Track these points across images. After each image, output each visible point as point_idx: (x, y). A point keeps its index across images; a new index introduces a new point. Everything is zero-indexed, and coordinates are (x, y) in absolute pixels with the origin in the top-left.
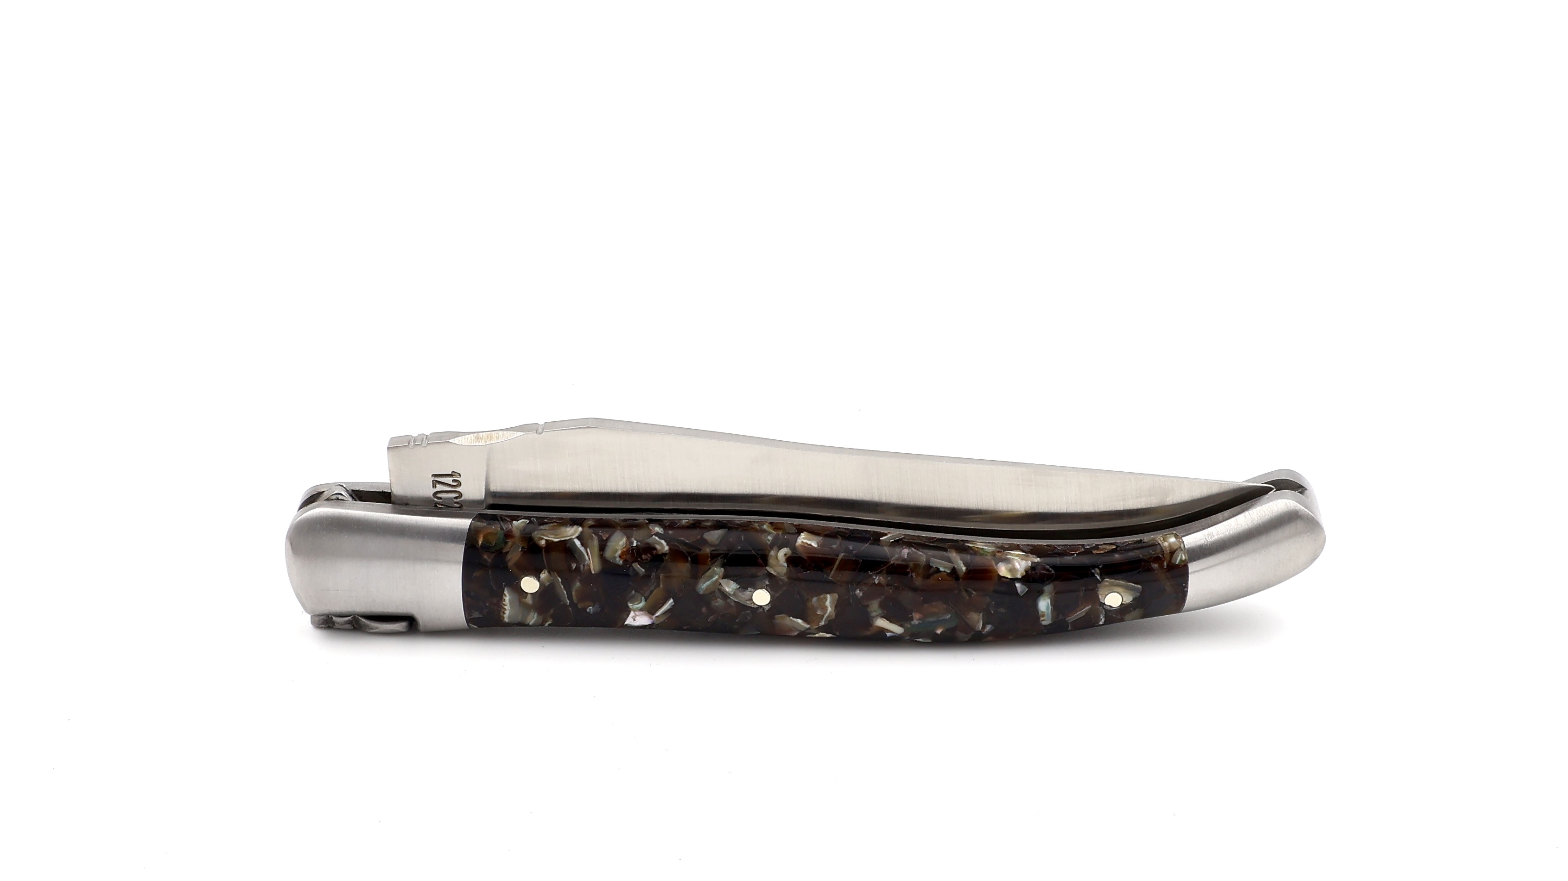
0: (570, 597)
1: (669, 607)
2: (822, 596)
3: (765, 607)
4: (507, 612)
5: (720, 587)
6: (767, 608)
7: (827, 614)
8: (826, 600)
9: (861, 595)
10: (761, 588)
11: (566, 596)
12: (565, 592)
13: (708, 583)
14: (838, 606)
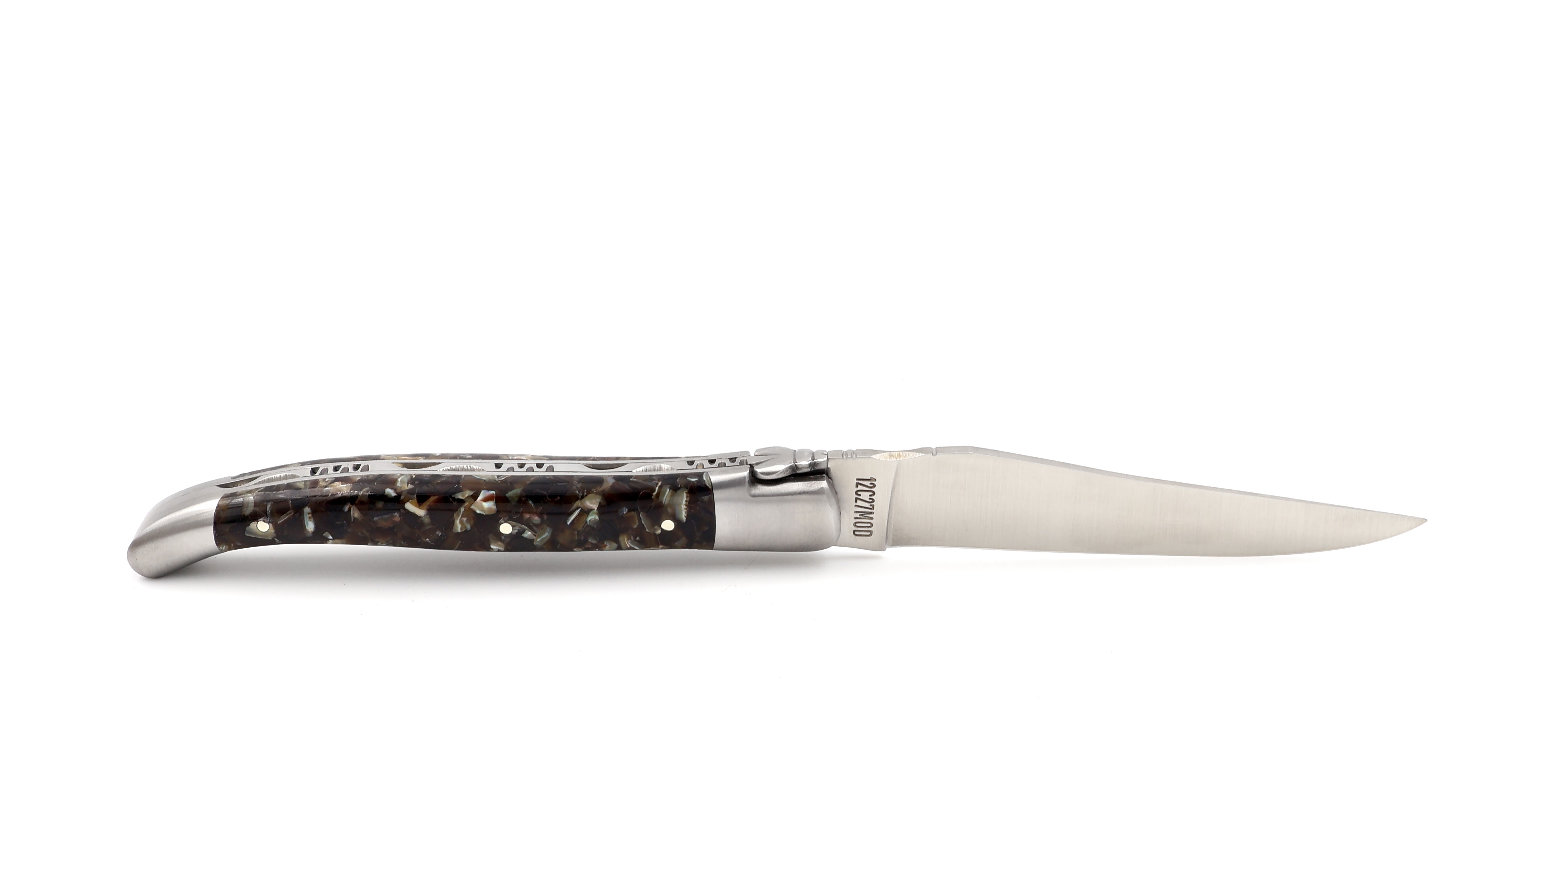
0: (640, 519)
1: (570, 518)
2: (464, 530)
3: (503, 521)
4: (684, 502)
5: (535, 534)
6: (501, 521)
7: (459, 518)
8: (461, 529)
9: (437, 533)
10: (507, 535)
11: (642, 520)
12: (643, 523)
13: (544, 537)
14: (452, 524)
